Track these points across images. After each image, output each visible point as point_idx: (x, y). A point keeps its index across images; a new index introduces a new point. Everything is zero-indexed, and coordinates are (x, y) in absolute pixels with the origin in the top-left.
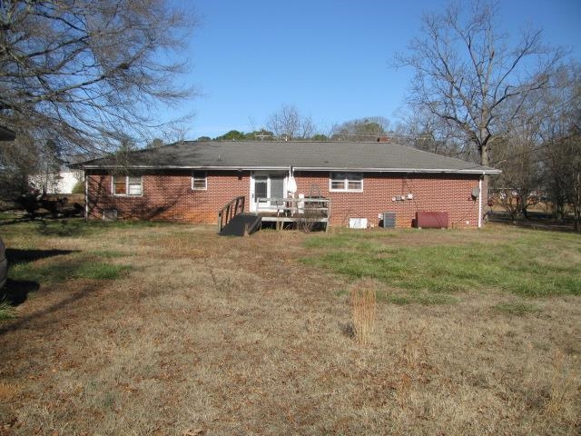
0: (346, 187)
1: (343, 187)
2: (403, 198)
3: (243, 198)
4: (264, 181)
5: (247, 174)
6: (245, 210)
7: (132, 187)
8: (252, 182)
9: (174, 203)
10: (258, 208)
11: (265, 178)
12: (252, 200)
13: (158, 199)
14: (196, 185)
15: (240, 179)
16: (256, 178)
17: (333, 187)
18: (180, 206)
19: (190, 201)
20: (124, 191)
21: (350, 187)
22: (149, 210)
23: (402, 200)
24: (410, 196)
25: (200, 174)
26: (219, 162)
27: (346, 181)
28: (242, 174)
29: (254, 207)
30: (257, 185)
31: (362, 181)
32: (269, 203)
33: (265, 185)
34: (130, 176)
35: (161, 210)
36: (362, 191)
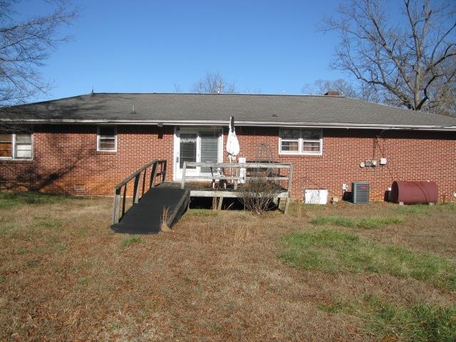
0: (301, 148)
1: (297, 149)
2: (375, 163)
3: (164, 163)
4: (193, 141)
5: (169, 130)
6: (166, 179)
7: (20, 147)
8: (177, 141)
9: (71, 168)
10: (184, 176)
11: (194, 136)
12: (176, 165)
13: (51, 163)
14: (102, 146)
15: (160, 137)
16: (182, 136)
17: (283, 149)
18: (80, 172)
19: (93, 166)
20: (9, 154)
21: (305, 149)
22: (39, 177)
23: (373, 166)
24: (384, 161)
25: (108, 131)
26: (134, 115)
27: (301, 141)
28: (163, 131)
29: (179, 175)
30: (182, 145)
31: (321, 141)
32: (198, 169)
33: (193, 146)
34: (16, 133)
35: (55, 177)
36: (321, 154)
